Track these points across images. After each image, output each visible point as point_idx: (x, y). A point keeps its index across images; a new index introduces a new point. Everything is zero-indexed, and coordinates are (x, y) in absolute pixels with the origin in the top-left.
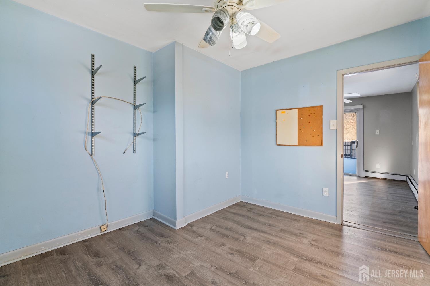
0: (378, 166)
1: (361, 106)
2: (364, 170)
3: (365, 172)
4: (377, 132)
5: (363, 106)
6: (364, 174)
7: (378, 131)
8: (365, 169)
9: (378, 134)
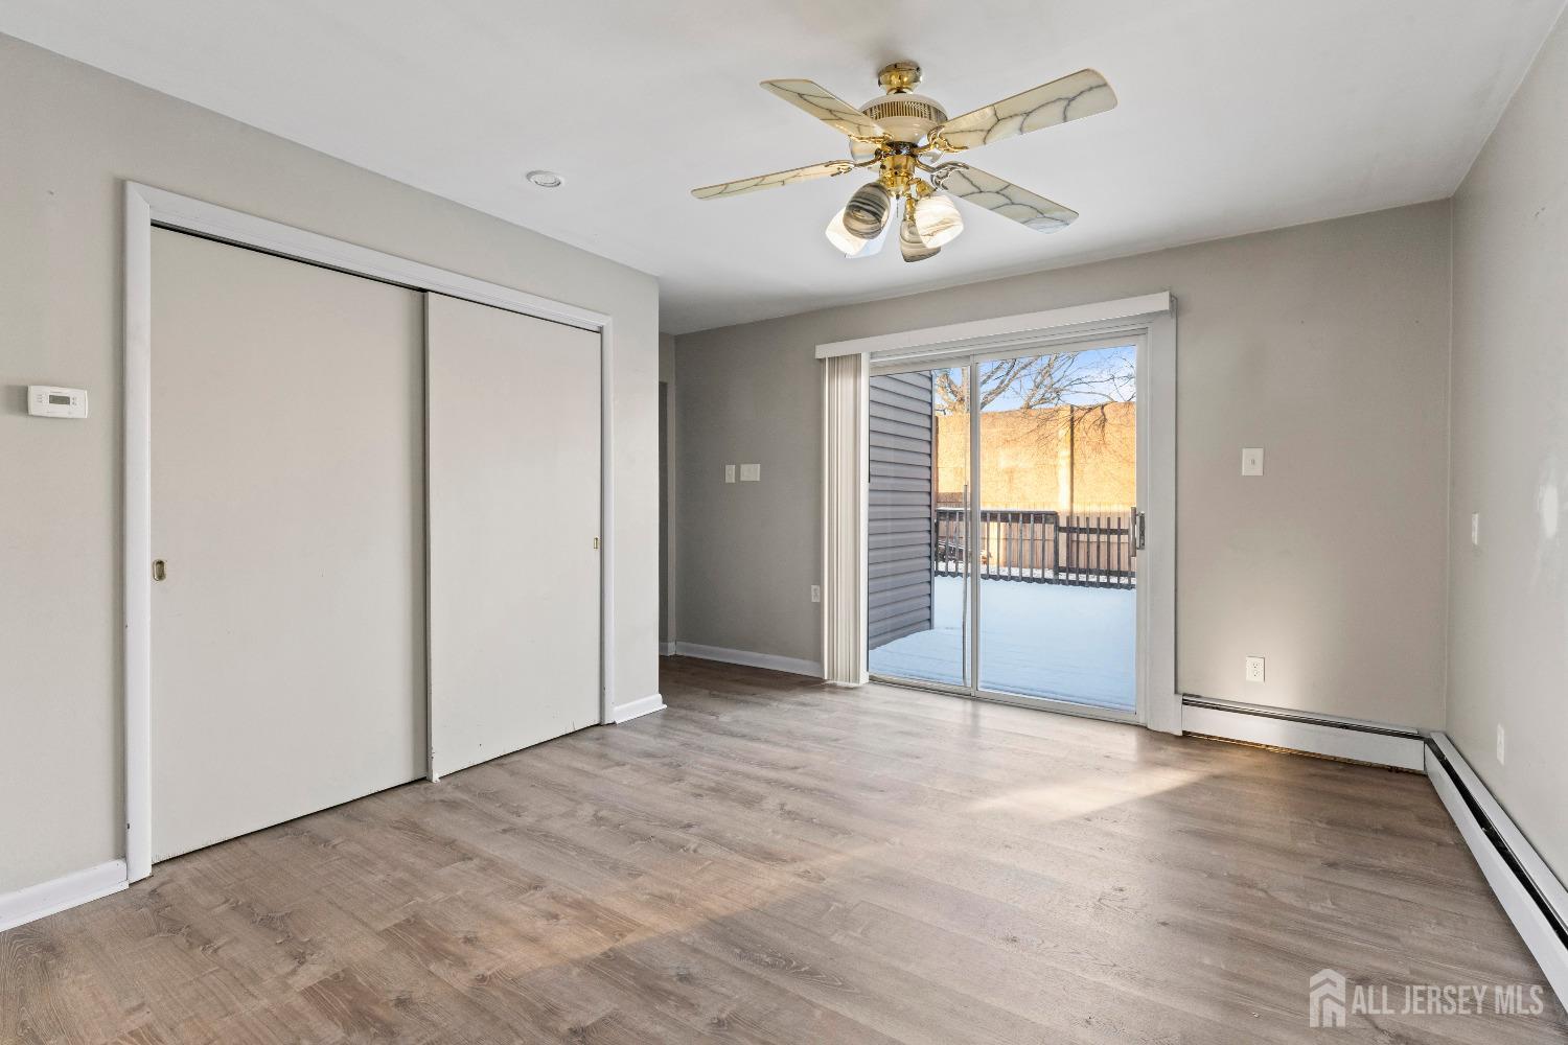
0: (1252, 670)
1: (1161, 302)
2: (1176, 692)
3: (1185, 703)
4: (1253, 462)
5: (1173, 299)
6: (1176, 720)
7: (1258, 453)
8: (1182, 689)
9: (1258, 471)
